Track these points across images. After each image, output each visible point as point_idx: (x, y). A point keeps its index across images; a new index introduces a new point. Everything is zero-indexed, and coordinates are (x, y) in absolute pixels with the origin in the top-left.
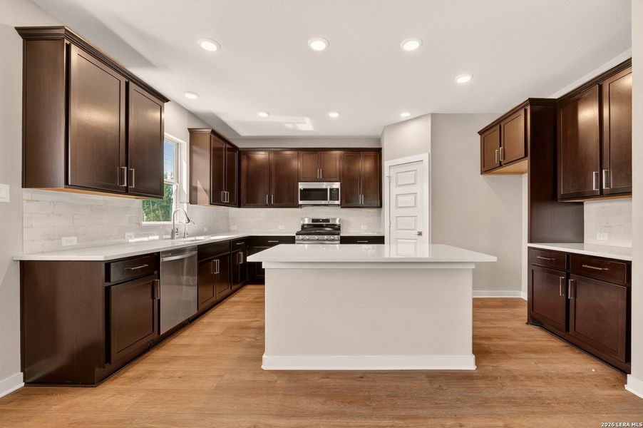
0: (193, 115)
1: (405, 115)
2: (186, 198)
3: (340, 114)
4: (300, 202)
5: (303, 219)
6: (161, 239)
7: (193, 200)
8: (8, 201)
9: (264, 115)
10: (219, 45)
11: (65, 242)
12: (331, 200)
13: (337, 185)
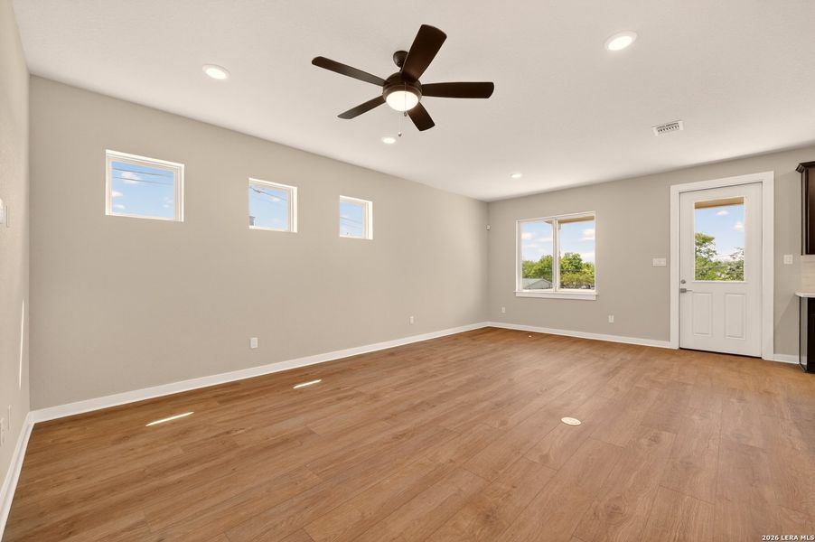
8: (791, 263)
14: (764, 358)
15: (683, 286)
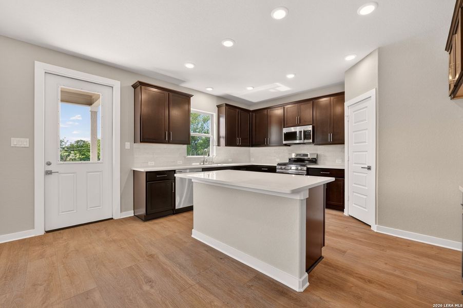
0: (219, 97)
1: (351, 58)
2: (215, 143)
3: (295, 74)
4: (284, 142)
5: (290, 154)
6: (200, 164)
7: (219, 145)
8: (129, 148)
9: (250, 88)
10: (194, 64)
11: (150, 163)
12: (304, 139)
13: (310, 128)
14: (115, 218)
15: (49, 168)
